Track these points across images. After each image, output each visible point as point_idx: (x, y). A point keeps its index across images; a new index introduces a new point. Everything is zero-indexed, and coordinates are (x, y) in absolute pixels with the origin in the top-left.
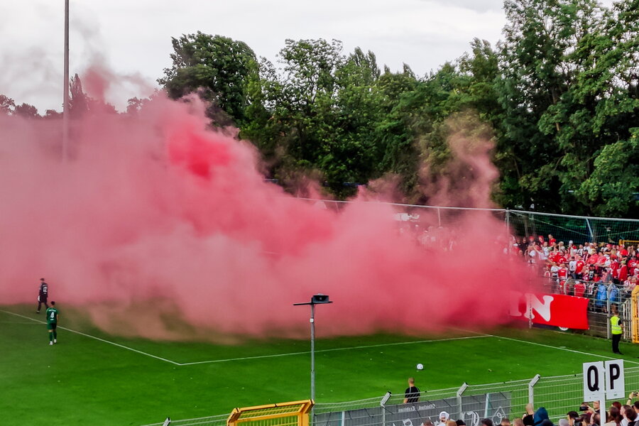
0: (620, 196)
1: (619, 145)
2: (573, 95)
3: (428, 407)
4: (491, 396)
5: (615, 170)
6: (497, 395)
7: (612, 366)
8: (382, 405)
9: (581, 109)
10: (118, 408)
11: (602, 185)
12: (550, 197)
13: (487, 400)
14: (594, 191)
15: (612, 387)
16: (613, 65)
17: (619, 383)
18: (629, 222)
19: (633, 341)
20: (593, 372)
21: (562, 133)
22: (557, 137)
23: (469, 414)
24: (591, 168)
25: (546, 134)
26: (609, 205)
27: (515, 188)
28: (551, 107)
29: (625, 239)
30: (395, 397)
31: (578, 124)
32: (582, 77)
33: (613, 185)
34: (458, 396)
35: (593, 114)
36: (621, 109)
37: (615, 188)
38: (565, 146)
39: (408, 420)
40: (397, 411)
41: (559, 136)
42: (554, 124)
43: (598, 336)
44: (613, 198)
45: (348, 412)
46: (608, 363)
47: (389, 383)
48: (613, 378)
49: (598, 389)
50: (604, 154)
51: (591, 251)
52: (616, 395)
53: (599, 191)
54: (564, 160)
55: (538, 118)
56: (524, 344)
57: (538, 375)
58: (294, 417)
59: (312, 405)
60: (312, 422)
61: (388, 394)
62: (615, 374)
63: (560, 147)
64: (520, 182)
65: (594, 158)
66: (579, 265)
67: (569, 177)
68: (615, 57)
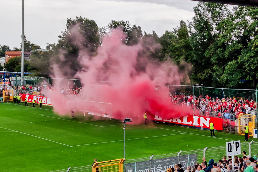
0: (234, 81)
1: (234, 62)
2: (218, 43)
3: (167, 160)
4: (190, 155)
5: (232, 71)
6: (192, 155)
7: (236, 143)
8: (150, 160)
9: (220, 48)
10: (48, 164)
11: (228, 77)
12: (208, 81)
13: (188, 157)
14: (225, 79)
15: (236, 151)
17: (239, 149)
18: (237, 90)
19: (239, 134)
20: (230, 145)
23: (182, 162)
24: (224, 69)
25: (207, 57)
26: (231, 84)
27: (197, 78)
28: (209, 47)
29: (235, 96)
30: (155, 157)
31: (219, 54)
32: (221, 36)
33: (232, 76)
34: (178, 155)
35: (225, 50)
36: (235, 48)
37: (233, 78)
38: (214, 62)
39: (160, 165)
40: (156, 162)
41: (212, 58)
42: (211, 53)
43: (226, 132)
44: (232, 81)
45: (138, 163)
46: (235, 142)
47: (151, 152)
48: (237, 147)
49: (231, 151)
50: (229, 65)
51: (223, 101)
52: (238, 153)
53: (227, 79)
54: (214, 67)
55: (205, 51)
56: (200, 136)
57: (207, 147)
58: (117, 165)
59: (124, 160)
60: (124, 167)
61: (152, 155)
62: (237, 146)
64: (198, 76)
65: (225, 67)
66: (219, 106)
67: (216, 74)
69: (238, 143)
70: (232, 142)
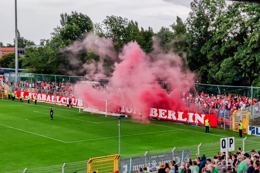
0: (230, 77)
1: (230, 59)
2: (214, 39)
3: (162, 156)
4: (184, 151)
5: (228, 68)
6: (186, 151)
8: (145, 156)
9: (216, 45)
10: (43, 160)
11: (223, 74)
13: (183, 153)
14: (220, 76)
15: (230, 147)
16: (228, 28)
17: (233, 145)
18: (233, 87)
19: (233, 130)
20: (224, 141)
21: (209, 54)
22: (207, 55)
23: (176, 158)
24: (220, 67)
25: (203, 54)
26: (226, 81)
28: (205, 44)
29: (231, 93)
30: (150, 153)
31: (215, 51)
32: (217, 33)
33: (227, 74)
34: (172, 151)
35: (221, 47)
36: (231, 45)
37: (228, 75)
38: (210, 59)
39: (155, 161)
40: (151, 158)
42: (206, 50)
44: (227, 78)
45: (133, 158)
46: (229, 138)
47: (146, 148)
48: (231, 143)
49: (225, 148)
50: (224, 62)
51: (218, 98)
52: (231, 150)
53: (222, 76)
54: (210, 64)
55: (201, 48)
57: (201, 143)
58: (112, 161)
59: (119, 156)
60: (119, 163)
61: (147, 151)
63: (208, 59)
65: (221, 63)
66: (214, 103)
67: (212, 71)
68: (229, 25)
69: (232, 139)
70: (226, 139)
